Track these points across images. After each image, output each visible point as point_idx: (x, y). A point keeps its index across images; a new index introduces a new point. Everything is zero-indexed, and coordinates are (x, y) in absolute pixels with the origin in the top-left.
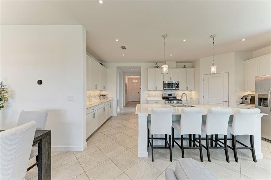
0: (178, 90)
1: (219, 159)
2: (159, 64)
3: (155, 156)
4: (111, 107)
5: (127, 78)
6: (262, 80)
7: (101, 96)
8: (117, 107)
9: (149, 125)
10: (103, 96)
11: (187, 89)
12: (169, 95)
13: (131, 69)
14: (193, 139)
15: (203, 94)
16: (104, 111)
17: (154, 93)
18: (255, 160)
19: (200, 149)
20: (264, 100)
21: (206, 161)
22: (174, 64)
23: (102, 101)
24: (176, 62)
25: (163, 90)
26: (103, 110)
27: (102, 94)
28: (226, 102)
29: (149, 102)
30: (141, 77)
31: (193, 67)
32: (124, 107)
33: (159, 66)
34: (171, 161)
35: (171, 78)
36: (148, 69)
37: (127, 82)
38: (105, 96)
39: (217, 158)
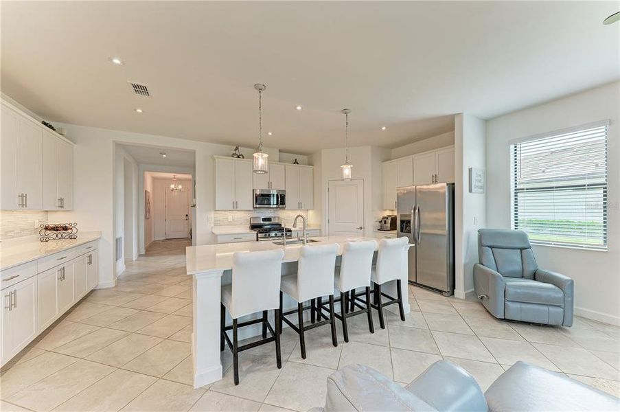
0: (284, 208)
1: (360, 331)
2: (242, 151)
3: (243, 368)
4: (90, 263)
5: (148, 177)
6: (404, 194)
7: (46, 228)
8: (117, 258)
9: (226, 297)
10: (56, 229)
11: (300, 206)
12: (264, 220)
13: (165, 154)
14: (316, 306)
15: (327, 215)
16: (63, 278)
17: (230, 216)
18: (403, 318)
19: (331, 323)
20: (406, 223)
21: (341, 342)
22: (276, 155)
23: (52, 245)
24: (280, 151)
25: (252, 209)
26: (57, 275)
27: (52, 223)
28: (361, 228)
29: (219, 239)
30: (194, 176)
31: (310, 164)
32: (140, 256)
33: (242, 155)
34: (279, 366)
35: (270, 184)
36: (214, 160)
37: (149, 188)
38: (65, 228)
39: (357, 331)
